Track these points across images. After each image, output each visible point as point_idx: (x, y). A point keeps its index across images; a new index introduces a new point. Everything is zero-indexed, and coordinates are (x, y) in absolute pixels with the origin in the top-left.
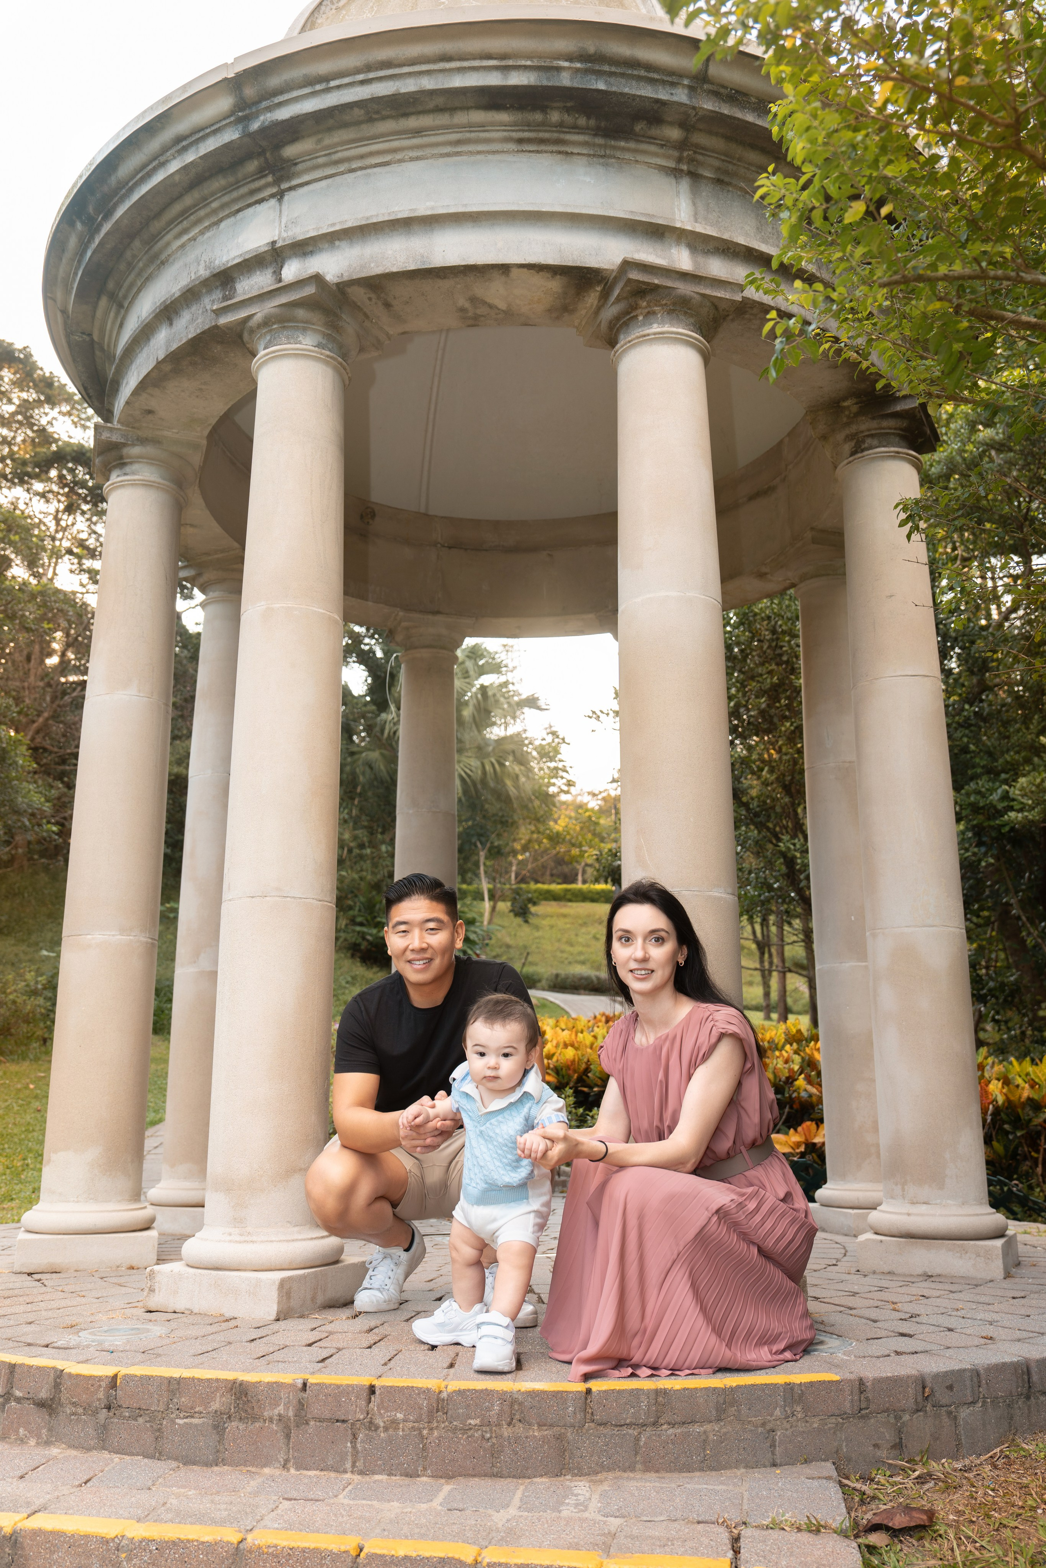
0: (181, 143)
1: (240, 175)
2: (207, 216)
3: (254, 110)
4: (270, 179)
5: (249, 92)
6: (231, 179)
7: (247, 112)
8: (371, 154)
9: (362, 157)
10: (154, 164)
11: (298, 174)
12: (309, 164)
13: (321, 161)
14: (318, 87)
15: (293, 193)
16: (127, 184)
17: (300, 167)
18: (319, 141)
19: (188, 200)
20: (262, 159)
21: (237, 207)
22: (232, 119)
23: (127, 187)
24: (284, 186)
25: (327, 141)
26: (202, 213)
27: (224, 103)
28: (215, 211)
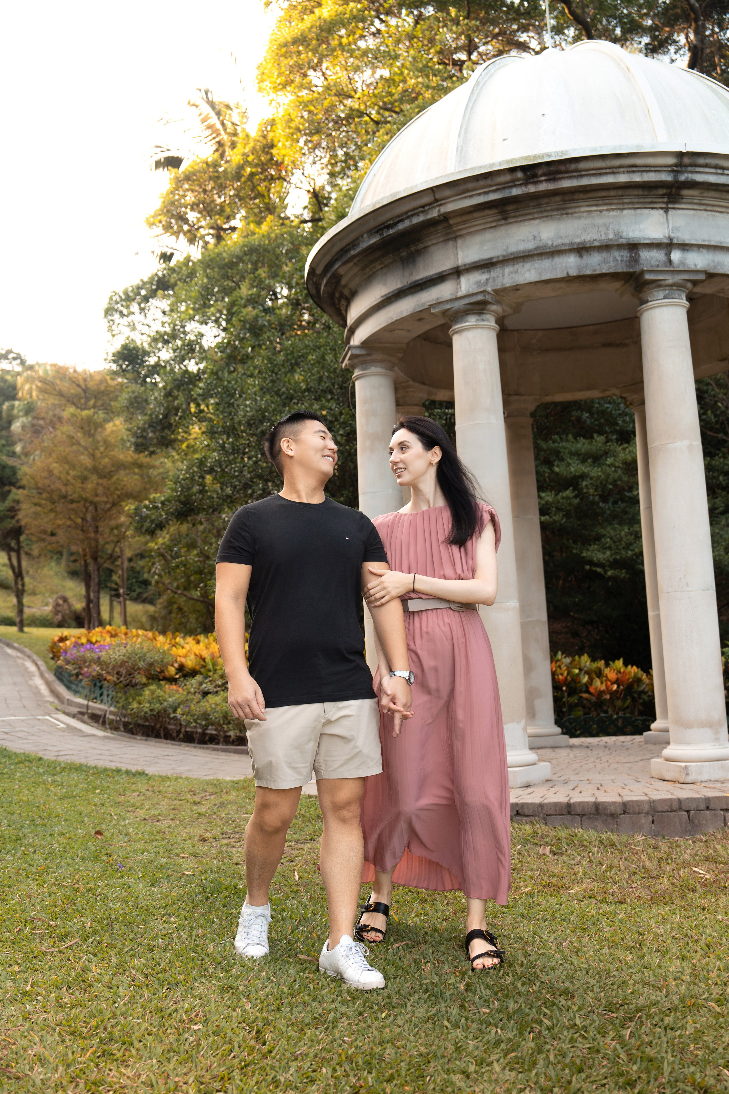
0: (632, 169)
1: (652, 193)
2: (617, 204)
3: (684, 169)
4: (665, 200)
5: (686, 160)
6: (646, 193)
7: (679, 169)
8: (719, 206)
9: (713, 206)
10: (608, 171)
11: (680, 203)
12: (689, 201)
13: (695, 201)
14: (719, 171)
15: (674, 211)
16: (580, 171)
17: (684, 200)
18: (702, 193)
19: (613, 193)
20: (669, 191)
21: (638, 206)
22: (669, 169)
23: (580, 174)
24: (670, 206)
25: (705, 194)
26: (616, 201)
27: (671, 161)
28: (623, 203)
